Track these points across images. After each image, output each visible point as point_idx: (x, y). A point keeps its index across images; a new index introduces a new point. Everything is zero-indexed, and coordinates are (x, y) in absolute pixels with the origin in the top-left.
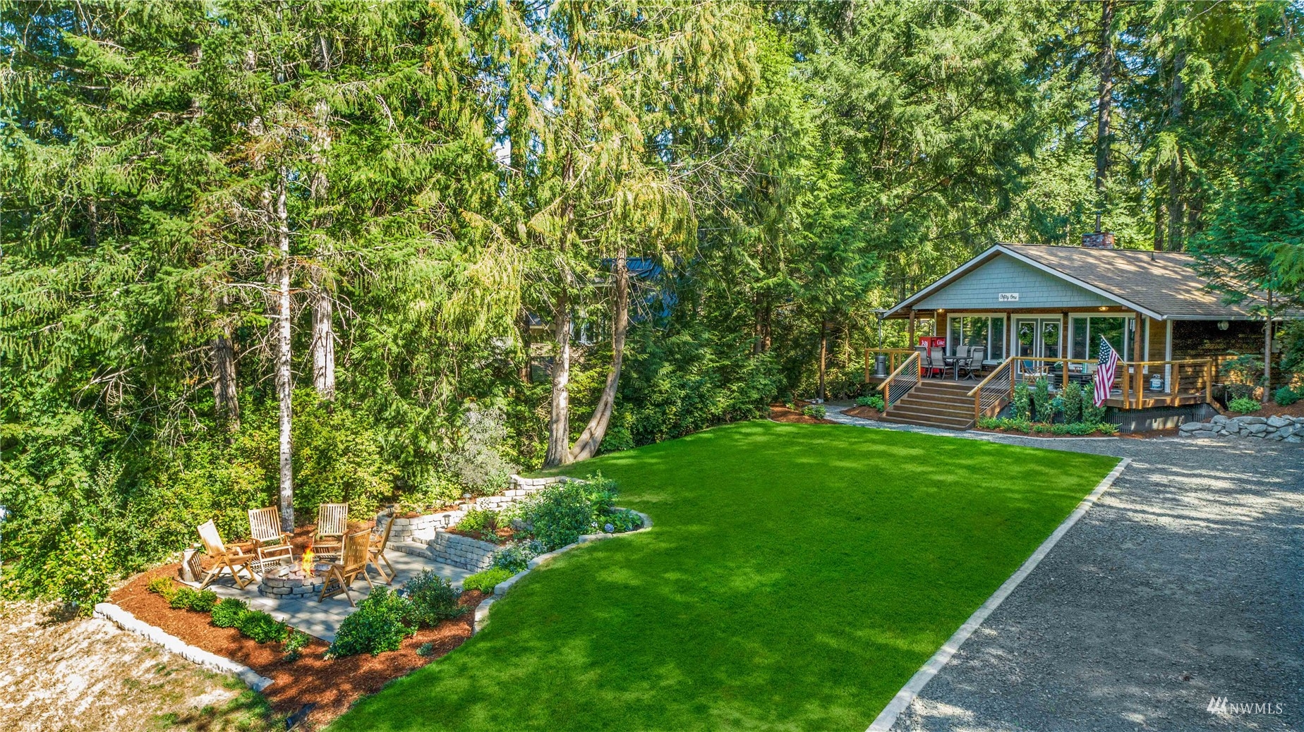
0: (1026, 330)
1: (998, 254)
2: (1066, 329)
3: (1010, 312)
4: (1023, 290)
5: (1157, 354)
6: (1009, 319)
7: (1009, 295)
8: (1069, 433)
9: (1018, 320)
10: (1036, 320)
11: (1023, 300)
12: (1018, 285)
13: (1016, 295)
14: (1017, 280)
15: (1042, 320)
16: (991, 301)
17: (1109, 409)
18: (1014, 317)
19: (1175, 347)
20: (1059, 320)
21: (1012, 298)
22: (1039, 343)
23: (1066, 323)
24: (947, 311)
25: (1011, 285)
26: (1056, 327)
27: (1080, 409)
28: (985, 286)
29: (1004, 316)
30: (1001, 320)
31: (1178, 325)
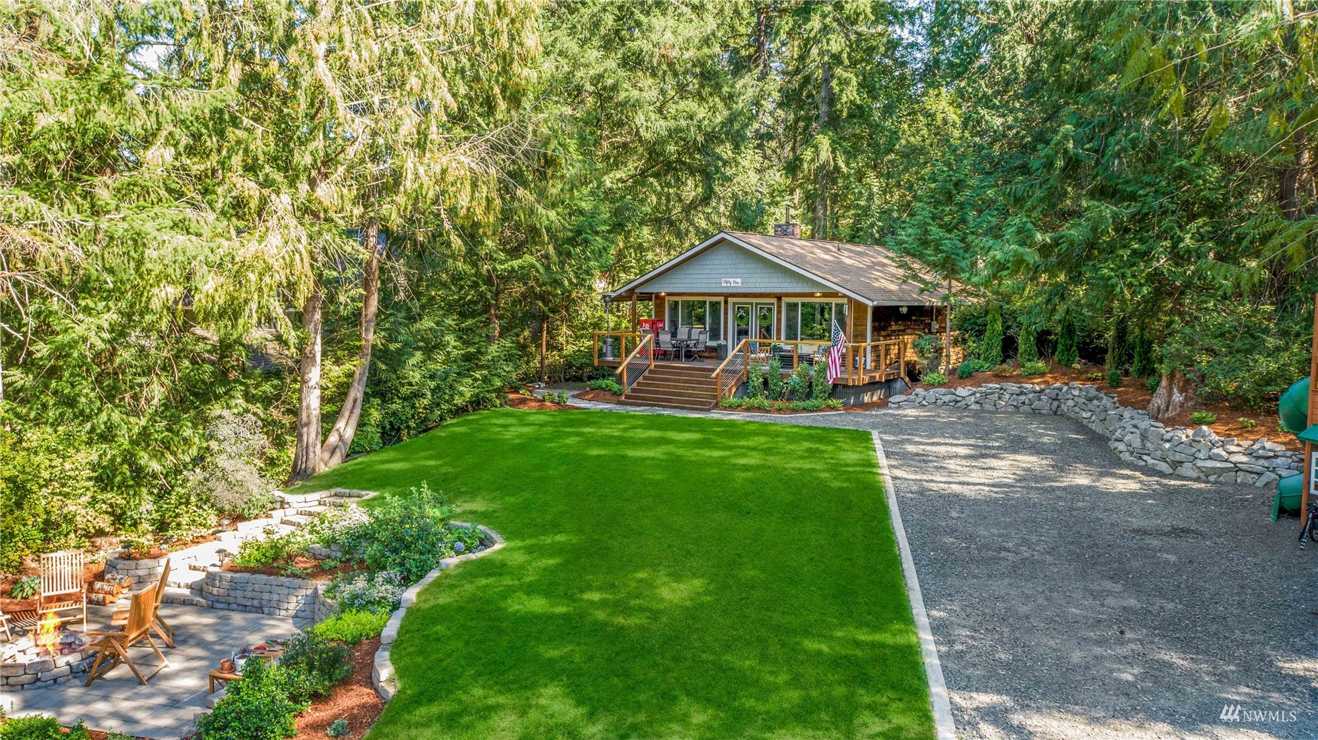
0: (742, 313)
1: (723, 240)
2: (779, 312)
3: (727, 296)
4: (746, 276)
5: (859, 336)
6: (726, 302)
7: (732, 280)
8: (805, 410)
9: (734, 304)
10: (752, 304)
11: (745, 285)
12: (740, 271)
13: (739, 280)
14: (739, 266)
15: (757, 304)
16: (714, 285)
17: (835, 386)
18: (731, 300)
19: (874, 329)
20: (773, 304)
21: (734, 282)
22: (754, 325)
23: (779, 307)
24: (670, 294)
25: (733, 271)
26: (770, 310)
27: (810, 385)
28: (708, 272)
29: (722, 299)
30: (719, 303)
31: (877, 310)
